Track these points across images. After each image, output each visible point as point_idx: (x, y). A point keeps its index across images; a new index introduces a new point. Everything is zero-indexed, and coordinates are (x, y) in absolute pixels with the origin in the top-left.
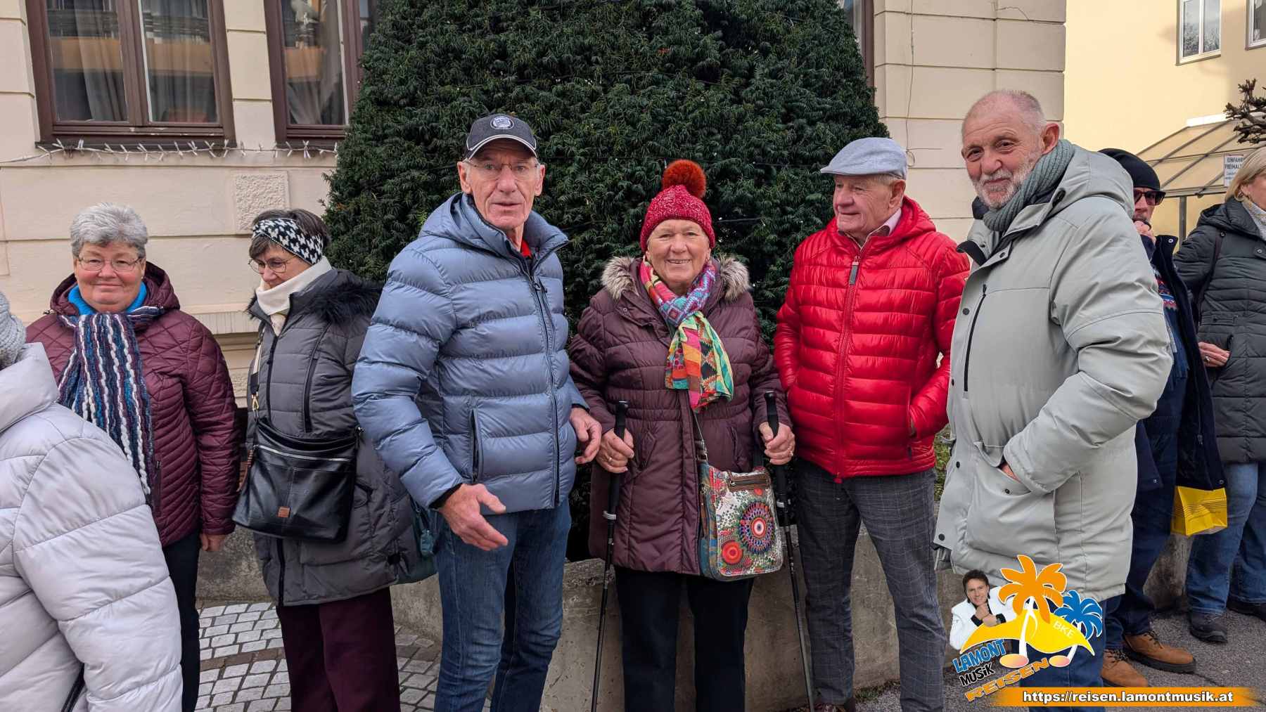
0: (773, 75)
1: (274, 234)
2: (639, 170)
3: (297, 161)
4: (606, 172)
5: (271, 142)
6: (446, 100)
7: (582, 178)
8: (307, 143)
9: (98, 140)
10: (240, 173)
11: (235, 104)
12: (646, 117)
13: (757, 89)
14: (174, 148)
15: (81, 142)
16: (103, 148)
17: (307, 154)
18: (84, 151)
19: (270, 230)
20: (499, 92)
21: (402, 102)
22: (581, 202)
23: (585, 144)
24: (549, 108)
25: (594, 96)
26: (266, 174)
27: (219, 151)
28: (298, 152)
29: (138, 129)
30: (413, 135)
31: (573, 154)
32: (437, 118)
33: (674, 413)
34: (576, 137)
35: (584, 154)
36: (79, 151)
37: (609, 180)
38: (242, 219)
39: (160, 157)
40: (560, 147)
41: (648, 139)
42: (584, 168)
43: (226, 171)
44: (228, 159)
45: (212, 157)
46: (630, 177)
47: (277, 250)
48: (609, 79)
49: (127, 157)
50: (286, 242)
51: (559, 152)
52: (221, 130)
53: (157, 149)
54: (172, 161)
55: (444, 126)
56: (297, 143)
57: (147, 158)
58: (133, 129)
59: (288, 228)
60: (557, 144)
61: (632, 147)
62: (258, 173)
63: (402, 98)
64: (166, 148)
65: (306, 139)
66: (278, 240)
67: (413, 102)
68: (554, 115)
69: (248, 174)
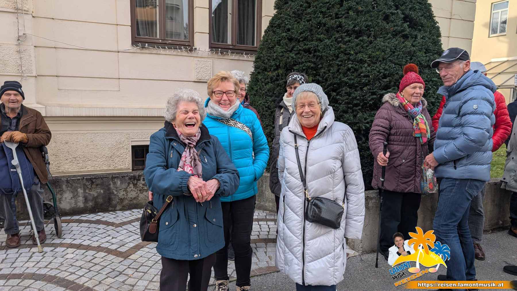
0: (422, 38)
1: (298, 79)
2: (387, 67)
3: (216, 56)
4: (377, 67)
5: (207, 49)
6: (321, 40)
7: (368, 68)
8: (220, 49)
9: (153, 44)
10: (196, 59)
11: (195, 35)
12: (388, 50)
13: (419, 43)
14: (177, 49)
15: (147, 44)
16: (155, 47)
17: (220, 54)
18: (148, 48)
19: (297, 78)
20: (339, 38)
21: (301, 39)
22: (368, 76)
23: (369, 57)
24: (357, 45)
25: (371, 42)
26: (205, 60)
27: (191, 50)
28: (217, 53)
29: (162, 41)
30: (308, 51)
31: (366, 61)
32: (318, 46)
33: (415, 144)
34: (366, 55)
35: (369, 61)
36: (146, 48)
37: (378, 70)
38: (197, 75)
39: (172, 52)
40: (362, 58)
41: (389, 57)
42: (369, 65)
43: (192, 58)
44: (194, 54)
45: (188, 52)
46: (384, 69)
47: (298, 84)
48: (375, 37)
49: (162, 51)
51: (361, 59)
52: (189, 43)
53: (171, 48)
54: (175, 53)
55: (321, 49)
56: (217, 49)
57: (168, 52)
58: (160, 41)
59: (302, 78)
60: (361, 57)
61: (384, 59)
62: (203, 59)
63: (301, 38)
64: (174, 49)
65: (220, 48)
67: (305, 39)
68: (358, 48)
69: (200, 59)
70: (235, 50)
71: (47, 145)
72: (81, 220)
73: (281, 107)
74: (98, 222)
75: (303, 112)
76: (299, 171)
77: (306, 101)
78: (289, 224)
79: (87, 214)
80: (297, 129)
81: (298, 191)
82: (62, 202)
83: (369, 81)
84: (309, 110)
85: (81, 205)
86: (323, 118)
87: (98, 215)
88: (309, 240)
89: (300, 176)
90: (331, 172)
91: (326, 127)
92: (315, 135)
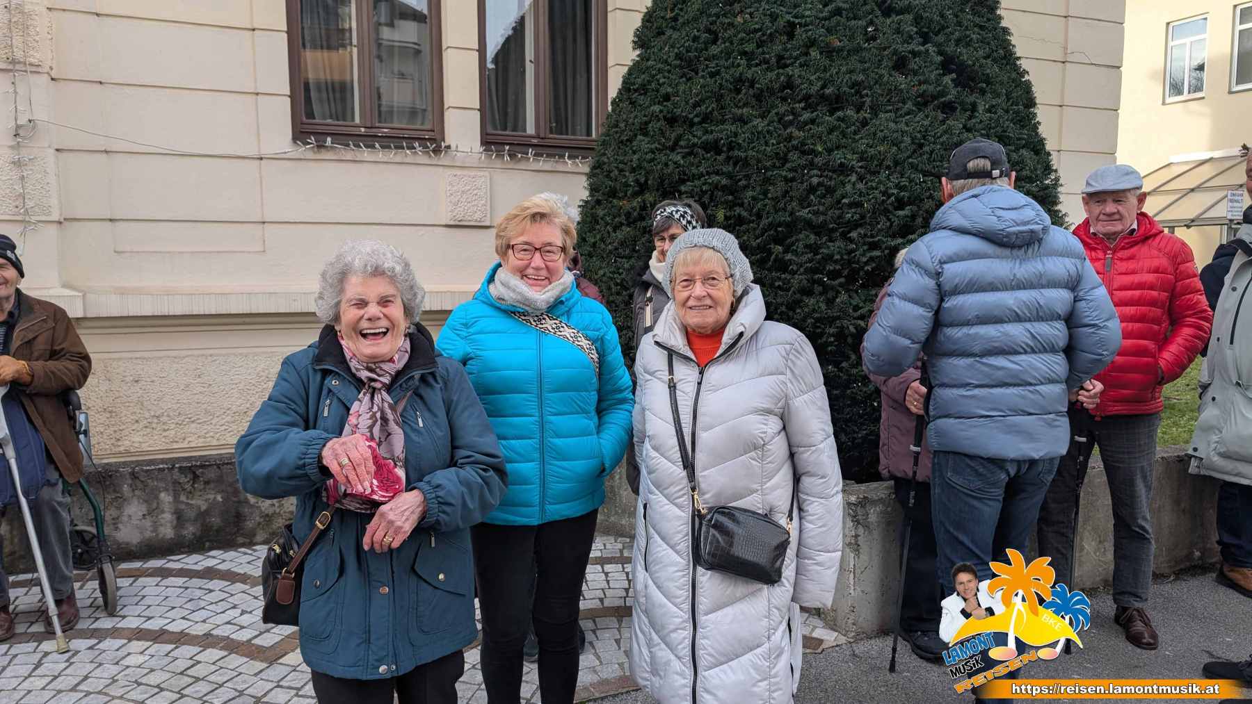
0: (989, 111)
1: (677, 216)
2: (904, 182)
3: (498, 164)
4: (880, 182)
5: (477, 146)
6: (742, 121)
7: (860, 186)
8: (507, 148)
9: (346, 138)
10: (449, 172)
11: (447, 114)
12: (907, 140)
13: (981, 121)
14: (402, 148)
15: (329, 139)
16: (348, 145)
17: (507, 158)
18: (331, 147)
19: (674, 213)
20: (788, 115)
21: (696, 120)
22: (858, 205)
23: (861, 159)
24: (831, 131)
25: (864, 123)
26: (473, 173)
27: (437, 151)
28: (500, 156)
29: (368, 130)
30: (713, 147)
31: (853, 167)
32: (736, 135)
34: (854, 153)
35: (861, 167)
36: (327, 147)
37: (882, 188)
38: (452, 211)
39: (391, 155)
40: (843, 160)
41: (909, 157)
42: (861, 179)
43: (441, 169)
44: (443, 159)
45: (430, 156)
46: (897, 186)
48: (875, 111)
49: (366, 154)
50: (684, 222)
51: (842, 165)
52: (432, 133)
53: (389, 147)
54: (398, 159)
55: (744, 141)
56: (500, 148)
57: (381, 155)
58: (363, 130)
59: (685, 212)
60: (840, 159)
61: (896, 163)
62: (466, 172)
64: (396, 147)
65: (507, 144)
66: (680, 220)
67: (706, 118)
68: (834, 137)
69: (459, 172)
70: (544, 148)
71: (80, 386)
72: (167, 569)
73: (646, 286)
74: (210, 574)
75: (688, 298)
76: (677, 444)
77: (698, 270)
78: (657, 575)
79: (183, 553)
80: (675, 337)
81: (676, 492)
82: (120, 526)
83: (863, 217)
84: (705, 294)
85: (167, 532)
86: (738, 312)
87: (209, 557)
88: (706, 614)
89: (679, 455)
90: (756, 446)
91: (741, 334)
92: (718, 354)
